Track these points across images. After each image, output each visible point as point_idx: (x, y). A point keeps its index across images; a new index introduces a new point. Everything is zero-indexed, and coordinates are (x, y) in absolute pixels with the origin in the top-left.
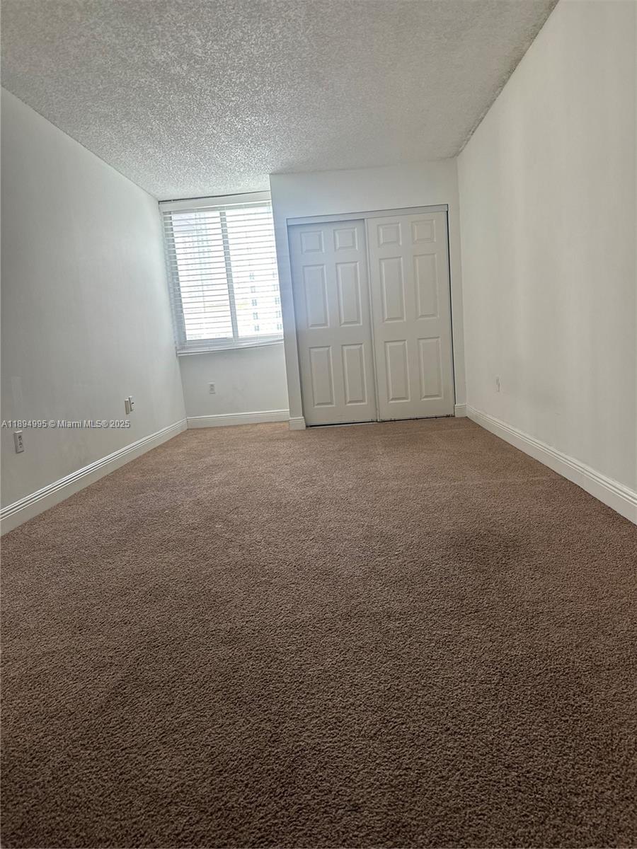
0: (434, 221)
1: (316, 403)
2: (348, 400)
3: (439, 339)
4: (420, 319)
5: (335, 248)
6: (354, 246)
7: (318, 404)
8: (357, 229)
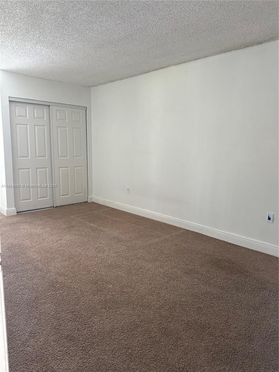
0: (81, 113)
1: (21, 199)
2: (39, 197)
3: (83, 167)
4: (75, 158)
5: (34, 117)
6: (44, 118)
7: (23, 200)
8: (45, 110)
